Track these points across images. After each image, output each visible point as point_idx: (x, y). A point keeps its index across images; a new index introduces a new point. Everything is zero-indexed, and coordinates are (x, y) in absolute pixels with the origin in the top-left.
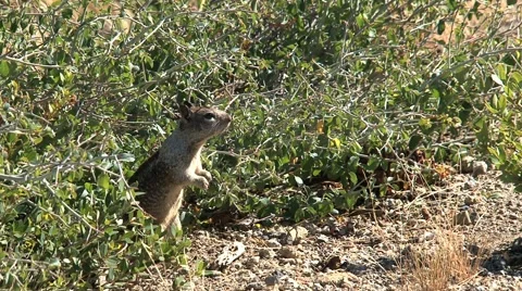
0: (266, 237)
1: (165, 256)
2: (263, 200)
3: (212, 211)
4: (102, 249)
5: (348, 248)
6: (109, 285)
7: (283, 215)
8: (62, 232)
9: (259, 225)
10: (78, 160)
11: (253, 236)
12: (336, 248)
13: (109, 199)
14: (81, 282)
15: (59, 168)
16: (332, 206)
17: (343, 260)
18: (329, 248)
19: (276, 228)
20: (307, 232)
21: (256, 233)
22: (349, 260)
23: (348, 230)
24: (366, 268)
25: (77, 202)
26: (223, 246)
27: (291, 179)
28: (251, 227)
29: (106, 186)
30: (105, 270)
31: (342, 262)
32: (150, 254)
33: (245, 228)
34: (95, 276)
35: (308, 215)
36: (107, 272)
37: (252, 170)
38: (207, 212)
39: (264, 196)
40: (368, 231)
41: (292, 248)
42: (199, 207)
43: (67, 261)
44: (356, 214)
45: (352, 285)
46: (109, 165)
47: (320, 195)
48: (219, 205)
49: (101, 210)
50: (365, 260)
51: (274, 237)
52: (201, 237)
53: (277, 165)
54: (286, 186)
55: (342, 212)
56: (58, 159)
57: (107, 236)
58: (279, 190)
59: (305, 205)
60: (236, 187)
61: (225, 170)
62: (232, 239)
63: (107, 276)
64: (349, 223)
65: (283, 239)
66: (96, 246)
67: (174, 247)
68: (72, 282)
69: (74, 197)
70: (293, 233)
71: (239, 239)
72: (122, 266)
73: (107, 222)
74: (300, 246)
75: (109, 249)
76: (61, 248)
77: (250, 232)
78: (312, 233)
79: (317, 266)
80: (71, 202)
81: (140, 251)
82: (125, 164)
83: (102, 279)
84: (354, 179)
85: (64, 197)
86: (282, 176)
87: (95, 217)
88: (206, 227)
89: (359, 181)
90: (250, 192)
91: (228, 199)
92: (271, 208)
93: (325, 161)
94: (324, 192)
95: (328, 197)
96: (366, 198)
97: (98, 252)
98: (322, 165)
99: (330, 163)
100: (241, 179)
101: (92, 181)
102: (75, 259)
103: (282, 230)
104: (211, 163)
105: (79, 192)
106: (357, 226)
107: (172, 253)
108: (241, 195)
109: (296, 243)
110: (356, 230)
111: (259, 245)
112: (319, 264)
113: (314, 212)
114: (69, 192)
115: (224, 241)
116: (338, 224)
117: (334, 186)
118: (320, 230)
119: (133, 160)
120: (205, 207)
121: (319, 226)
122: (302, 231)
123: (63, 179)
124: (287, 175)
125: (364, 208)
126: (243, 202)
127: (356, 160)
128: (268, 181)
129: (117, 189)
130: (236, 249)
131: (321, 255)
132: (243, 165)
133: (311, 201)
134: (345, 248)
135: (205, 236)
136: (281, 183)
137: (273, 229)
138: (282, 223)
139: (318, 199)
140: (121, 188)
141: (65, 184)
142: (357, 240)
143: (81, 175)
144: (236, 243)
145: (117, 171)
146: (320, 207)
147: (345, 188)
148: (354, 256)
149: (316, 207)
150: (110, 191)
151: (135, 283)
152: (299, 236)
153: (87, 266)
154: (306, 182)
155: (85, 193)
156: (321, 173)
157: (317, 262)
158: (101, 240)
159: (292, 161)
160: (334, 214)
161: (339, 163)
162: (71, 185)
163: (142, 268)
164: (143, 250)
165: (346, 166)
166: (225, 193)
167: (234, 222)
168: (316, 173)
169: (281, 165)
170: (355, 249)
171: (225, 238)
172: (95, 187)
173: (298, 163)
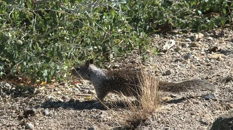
0: (185, 38)
1: (139, 46)
2: (183, 21)
3: (161, 25)
4: (111, 42)
5: (222, 43)
6: (114, 59)
7: (193, 28)
8: (93, 34)
9: (181, 32)
10: (101, 2)
11: (179, 37)
12: (216, 43)
13: (114, 20)
14: (102, 57)
15: (92, 6)
16: (214, 24)
17: (219, 48)
18: (213, 43)
19: (189, 34)
20: (203, 35)
21: (180, 36)
22: (222, 48)
23: (221, 35)
24: (229, 52)
25: (100, 21)
26: (165, 42)
27: (196, 12)
28: (178, 33)
29: (113, 14)
30: (112, 52)
31: (219, 49)
32: (133, 45)
33: (175, 34)
34: (108, 54)
35: (203, 28)
36: (113, 53)
37: (179, 7)
38: (158, 26)
39: (184, 19)
40: (230, 35)
41: (196, 43)
42: (155, 24)
43: (95, 47)
44: (226, 27)
45: (223, 59)
46: (115, 5)
47: (209, 19)
48: (164, 23)
49: (111, 25)
50: (229, 49)
51: (188, 38)
52: (156, 37)
53: (190, 5)
54: (194, 15)
55: (219, 26)
56: (92, 2)
57: (113, 36)
58: (191, 16)
59: (202, 23)
60: (172, 15)
61: (167, 8)
62: (169, 39)
63: (113, 54)
64: (222, 32)
65: (192, 38)
66: (108, 41)
67: (143, 42)
68: (98, 57)
69: (99, 19)
70: (197, 36)
71: (172, 39)
72: (120, 50)
73: (114, 30)
74: (200, 42)
75: (114, 42)
76: (93, 42)
77: (177, 35)
78: (205, 36)
79: (207, 51)
80: (98, 21)
81: (128, 44)
82: (122, 4)
83: (111, 56)
84: (225, 12)
85: (95, 19)
86: (192, 10)
87: (108, 28)
88: (157, 33)
89: (227, 13)
90: (178, 17)
91: (168, 21)
92: (187, 25)
93: (212, 4)
94: (211, 18)
95: (213, 20)
96: (230, 20)
97: (110, 43)
98: (210, 5)
99: (214, 4)
100: (174, 11)
101: (107, 12)
102: (99, 47)
103: (192, 34)
104: (160, 4)
105: (101, 17)
106: (226, 33)
107: (142, 45)
108: (173, 19)
109: (198, 40)
110: (225, 35)
111: (182, 41)
112: (208, 50)
113: (206, 26)
114: (97, 17)
115: (166, 39)
116: (217, 32)
117: (216, 15)
118: (209, 34)
119: (125, 2)
120: (157, 24)
121: (209, 33)
122: (201, 35)
123: (94, 11)
124: (195, 10)
125: (229, 25)
126: (175, 22)
127: (225, 3)
128: (185, 12)
129: (118, 15)
130: (171, 43)
131: (209, 46)
132: (174, 5)
133: (205, 21)
134: (220, 43)
135: (157, 37)
136: (192, 13)
137: (188, 34)
138: (192, 31)
139: (208, 21)
140: (120, 15)
141: (95, 13)
142: (226, 39)
143: (102, 9)
144: (171, 40)
145: (118, 8)
146: (209, 24)
147: (221, 16)
148: (224, 46)
149: (207, 24)
150: (115, 16)
151: (126, 58)
152: (199, 37)
153: (104, 50)
154: (203, 13)
155: (104, 17)
156: (210, 9)
157: (207, 49)
158: (111, 38)
159: (197, 4)
160: (215, 28)
161: (218, 5)
162: (97, 13)
163: (129, 51)
164: (130, 43)
165: (221, 6)
166: (166, 18)
167: (171, 31)
168: (208, 9)
169: (192, 5)
170: (225, 43)
171: (166, 38)
172: (108, 15)
173: (200, 4)
